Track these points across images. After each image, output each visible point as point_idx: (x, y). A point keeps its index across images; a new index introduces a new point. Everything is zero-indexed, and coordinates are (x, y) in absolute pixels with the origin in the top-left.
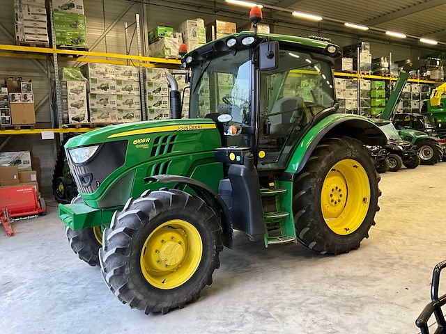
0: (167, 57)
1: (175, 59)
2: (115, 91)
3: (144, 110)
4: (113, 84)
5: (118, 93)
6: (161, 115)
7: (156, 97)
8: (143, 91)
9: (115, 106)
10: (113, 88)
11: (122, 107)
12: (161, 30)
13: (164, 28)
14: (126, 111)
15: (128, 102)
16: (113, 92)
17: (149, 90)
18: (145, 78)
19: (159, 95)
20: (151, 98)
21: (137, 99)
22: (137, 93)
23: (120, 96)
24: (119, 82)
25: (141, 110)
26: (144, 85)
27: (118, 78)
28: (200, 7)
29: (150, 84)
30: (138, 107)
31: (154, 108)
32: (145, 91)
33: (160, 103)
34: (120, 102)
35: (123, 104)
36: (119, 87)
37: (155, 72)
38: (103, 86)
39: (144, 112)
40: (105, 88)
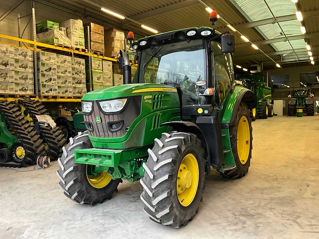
0: (56, 44)
1: (61, 46)
2: (14, 67)
3: (37, 85)
4: (13, 61)
5: (16, 70)
6: (51, 90)
7: (48, 75)
8: (36, 69)
9: (13, 80)
10: (12, 65)
11: (19, 81)
12: (50, 23)
13: (52, 23)
14: (22, 84)
15: (24, 77)
16: (12, 68)
17: (42, 69)
18: (38, 59)
19: (50, 73)
20: (43, 75)
21: (31, 76)
22: (31, 70)
23: (17, 72)
24: (17, 61)
25: (35, 85)
26: (38, 64)
27: (16, 57)
28: (75, 11)
29: (43, 64)
30: (31, 82)
31: (46, 83)
32: (38, 69)
33: (51, 79)
34: (17, 77)
35: (20, 78)
36: (17, 65)
37: (47, 55)
38: (4, 63)
39: (37, 86)
40: (6, 65)
